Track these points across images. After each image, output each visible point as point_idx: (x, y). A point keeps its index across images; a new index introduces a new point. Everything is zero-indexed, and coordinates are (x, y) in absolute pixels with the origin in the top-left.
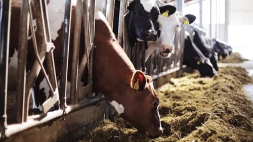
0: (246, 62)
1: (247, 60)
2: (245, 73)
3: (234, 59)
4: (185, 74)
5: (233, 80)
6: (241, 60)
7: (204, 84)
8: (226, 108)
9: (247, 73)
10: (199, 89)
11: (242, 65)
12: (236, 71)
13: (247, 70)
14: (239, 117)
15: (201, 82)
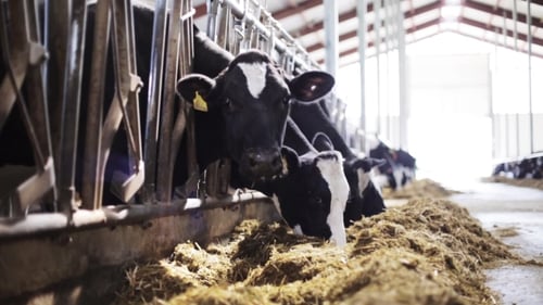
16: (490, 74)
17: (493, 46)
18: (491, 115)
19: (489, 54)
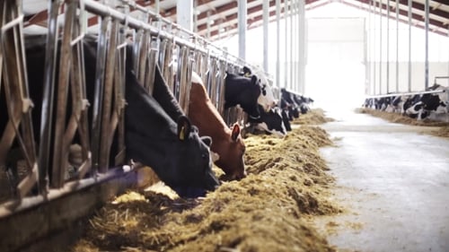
0: (329, 124)
1: (332, 120)
2: (324, 135)
3: (312, 119)
4: (249, 134)
5: (306, 140)
6: (323, 120)
7: (274, 144)
8: (297, 158)
9: (328, 135)
10: (268, 150)
11: (323, 127)
12: (312, 132)
13: (327, 132)
14: (309, 165)
15: (270, 143)
16: (365, 32)
17: (368, 13)
18: (366, 63)
19: (365, 19)
